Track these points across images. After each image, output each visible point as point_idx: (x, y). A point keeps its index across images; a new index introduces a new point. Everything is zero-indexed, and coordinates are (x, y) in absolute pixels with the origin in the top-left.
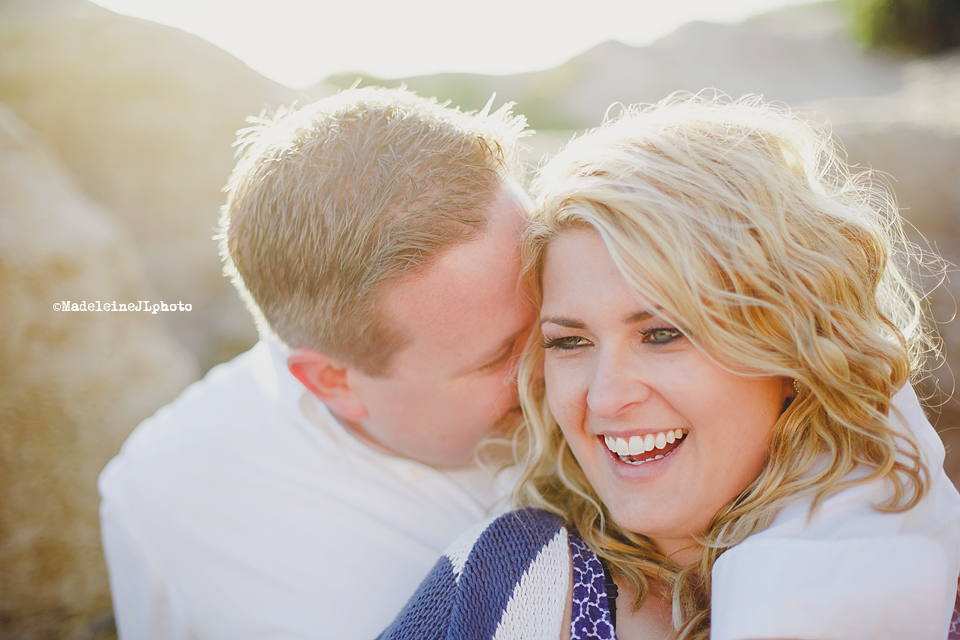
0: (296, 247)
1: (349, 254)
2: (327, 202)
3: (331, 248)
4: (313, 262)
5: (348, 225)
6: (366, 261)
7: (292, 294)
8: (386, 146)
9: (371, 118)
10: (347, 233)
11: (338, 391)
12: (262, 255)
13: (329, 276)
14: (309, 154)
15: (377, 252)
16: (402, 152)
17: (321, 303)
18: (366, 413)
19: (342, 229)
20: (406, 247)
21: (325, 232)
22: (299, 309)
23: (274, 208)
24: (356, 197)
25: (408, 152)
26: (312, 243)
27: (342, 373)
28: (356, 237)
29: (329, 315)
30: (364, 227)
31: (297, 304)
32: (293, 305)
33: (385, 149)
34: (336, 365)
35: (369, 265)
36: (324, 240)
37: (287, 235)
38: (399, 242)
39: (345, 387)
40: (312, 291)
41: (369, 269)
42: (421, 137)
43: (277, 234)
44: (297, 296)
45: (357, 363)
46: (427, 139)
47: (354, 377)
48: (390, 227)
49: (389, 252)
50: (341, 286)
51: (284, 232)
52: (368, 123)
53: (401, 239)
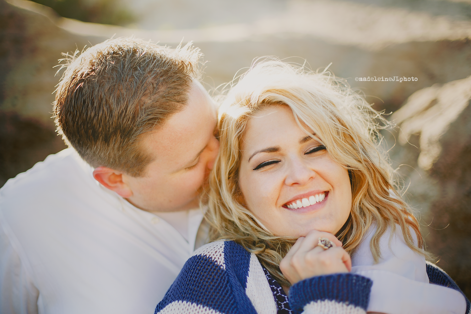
0: (97, 120)
1: (124, 122)
2: (111, 97)
3: (115, 119)
4: (106, 126)
5: (123, 108)
6: (133, 124)
7: (96, 142)
8: (136, 67)
9: (126, 54)
10: (123, 111)
11: (118, 184)
12: (79, 124)
13: (115, 133)
14: (99, 74)
15: (139, 120)
16: (144, 70)
17: (111, 145)
18: (132, 193)
19: (120, 110)
20: (152, 117)
21: (111, 111)
22: (100, 149)
23: (84, 102)
24: (125, 94)
25: (148, 70)
26: (105, 117)
27: (120, 176)
28: (127, 113)
29: (116, 151)
30: (131, 108)
31: (99, 147)
32: (97, 147)
33: (136, 69)
34: (117, 173)
35: (135, 126)
36: (111, 115)
37: (93, 114)
38: (148, 115)
39: (121, 182)
40: (107, 140)
41: (135, 128)
42: (153, 62)
43: (87, 114)
44: (99, 143)
45: (128, 171)
46: (156, 63)
47: (126, 178)
48: (144, 107)
49: (144, 120)
50: (121, 137)
51: (91, 113)
52: (125, 57)
53: (149, 113)
